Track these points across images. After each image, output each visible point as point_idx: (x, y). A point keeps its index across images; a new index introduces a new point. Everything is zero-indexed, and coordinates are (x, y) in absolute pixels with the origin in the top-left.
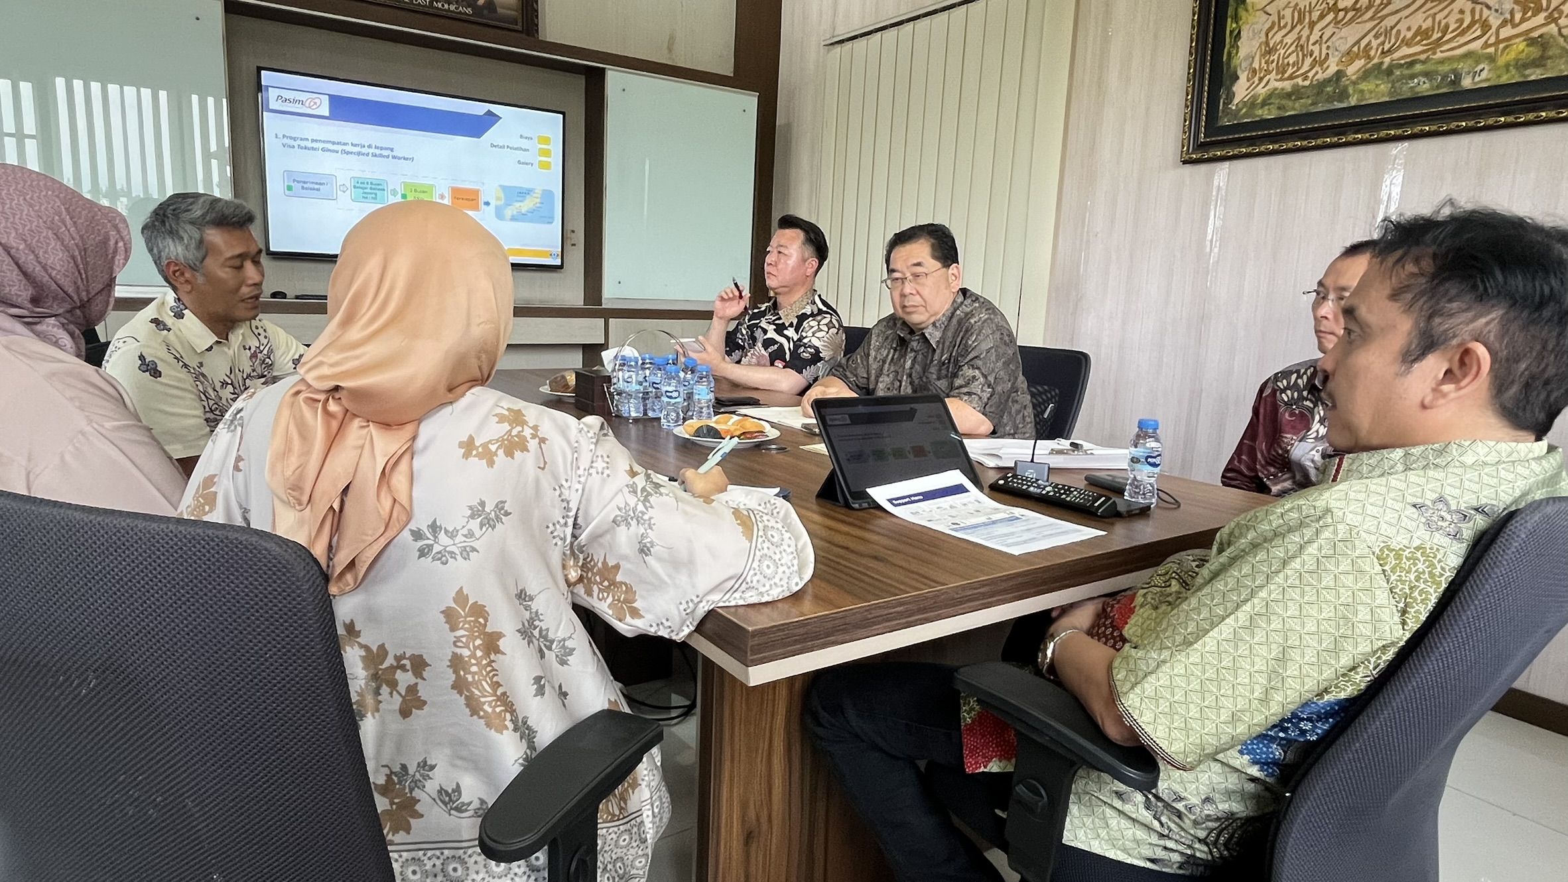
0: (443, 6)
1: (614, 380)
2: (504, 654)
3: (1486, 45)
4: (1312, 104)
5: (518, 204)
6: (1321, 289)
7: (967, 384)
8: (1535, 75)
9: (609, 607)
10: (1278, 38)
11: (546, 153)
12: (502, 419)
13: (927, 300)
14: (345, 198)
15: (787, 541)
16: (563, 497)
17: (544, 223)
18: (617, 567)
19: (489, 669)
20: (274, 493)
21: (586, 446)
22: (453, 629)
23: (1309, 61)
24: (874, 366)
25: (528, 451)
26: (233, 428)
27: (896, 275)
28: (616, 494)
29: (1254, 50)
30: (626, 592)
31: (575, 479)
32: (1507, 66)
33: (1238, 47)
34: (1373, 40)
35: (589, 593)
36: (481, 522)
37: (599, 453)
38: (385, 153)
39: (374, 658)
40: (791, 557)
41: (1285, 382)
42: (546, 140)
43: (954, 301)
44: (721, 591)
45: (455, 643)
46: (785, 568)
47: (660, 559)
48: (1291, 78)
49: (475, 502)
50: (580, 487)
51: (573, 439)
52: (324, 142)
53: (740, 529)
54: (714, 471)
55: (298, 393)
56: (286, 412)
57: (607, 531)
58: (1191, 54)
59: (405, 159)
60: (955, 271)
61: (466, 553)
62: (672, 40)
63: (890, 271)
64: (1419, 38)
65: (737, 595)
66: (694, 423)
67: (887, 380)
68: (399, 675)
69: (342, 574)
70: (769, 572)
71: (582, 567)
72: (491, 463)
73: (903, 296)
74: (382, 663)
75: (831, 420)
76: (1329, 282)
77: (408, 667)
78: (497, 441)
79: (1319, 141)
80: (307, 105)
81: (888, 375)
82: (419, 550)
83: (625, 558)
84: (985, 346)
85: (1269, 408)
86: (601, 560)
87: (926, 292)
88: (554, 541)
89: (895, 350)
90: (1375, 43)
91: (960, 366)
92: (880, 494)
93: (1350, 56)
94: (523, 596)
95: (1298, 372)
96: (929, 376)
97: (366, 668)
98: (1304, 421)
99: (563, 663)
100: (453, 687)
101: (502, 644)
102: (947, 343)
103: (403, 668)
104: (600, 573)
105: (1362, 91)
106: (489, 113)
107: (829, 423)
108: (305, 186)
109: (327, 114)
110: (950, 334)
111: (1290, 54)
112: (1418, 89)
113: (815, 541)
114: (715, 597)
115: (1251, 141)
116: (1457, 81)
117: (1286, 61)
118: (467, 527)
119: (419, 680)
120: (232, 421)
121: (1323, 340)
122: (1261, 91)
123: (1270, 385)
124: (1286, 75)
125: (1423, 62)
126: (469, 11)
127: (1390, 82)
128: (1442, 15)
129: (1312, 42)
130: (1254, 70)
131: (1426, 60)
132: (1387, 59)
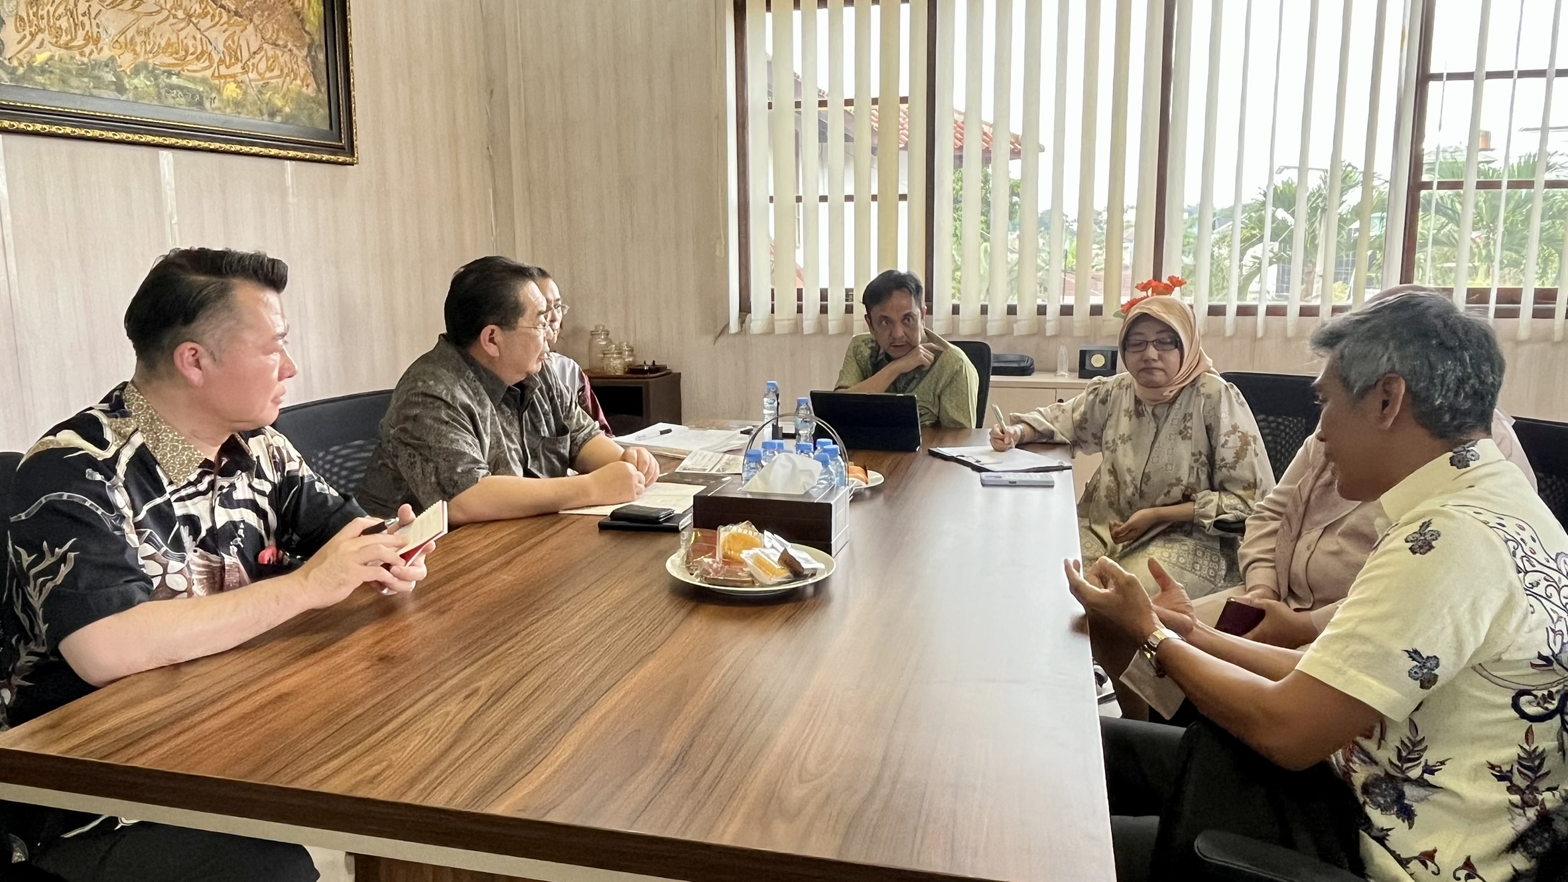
3: (214, 77)
23: (81, 34)
34: (136, 35)
48: (67, 47)
90: (139, 39)
105: (136, 88)
111: (60, 16)
116: (201, 103)
127: (157, 85)
128: (182, 34)
129: (80, 11)
130: (22, 19)
131: (178, 75)
132: (150, 61)
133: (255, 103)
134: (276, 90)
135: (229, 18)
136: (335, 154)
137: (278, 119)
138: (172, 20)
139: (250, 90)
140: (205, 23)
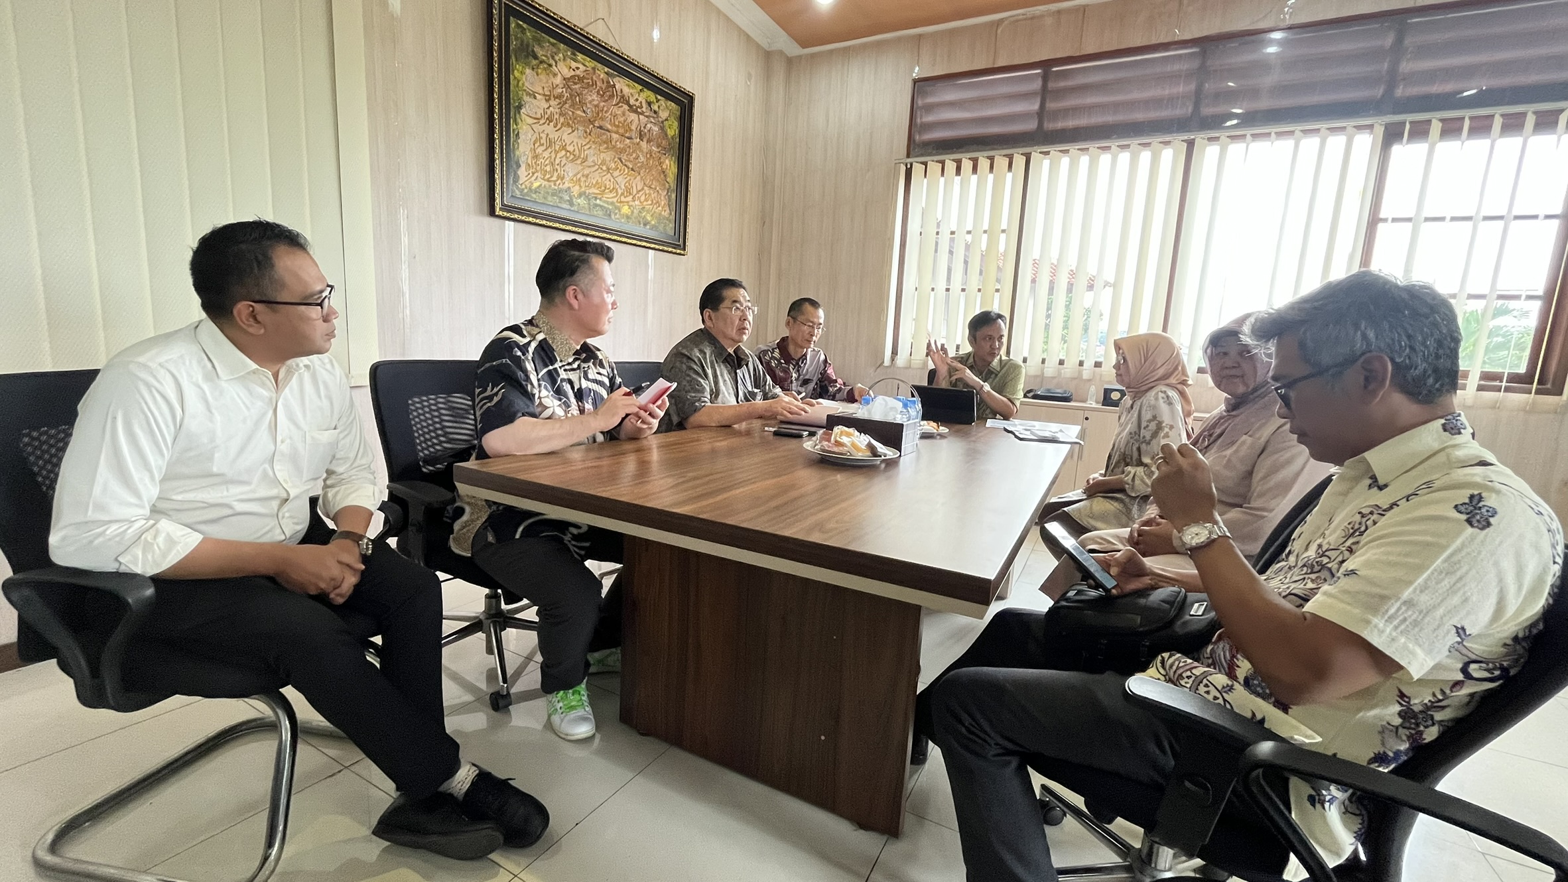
3: (617, 202)
10: (540, 150)
23: (556, 174)
32: (624, 215)
48: (548, 180)
90: (583, 179)
116: (610, 215)
117: (545, 168)
127: (589, 204)
128: (604, 178)
129: (557, 162)
130: (529, 165)
131: (600, 199)
132: (587, 191)
133: (636, 218)
134: (648, 212)
135: (628, 172)
136: (675, 248)
137: (648, 227)
138: (600, 171)
139: (635, 211)
140: (616, 173)
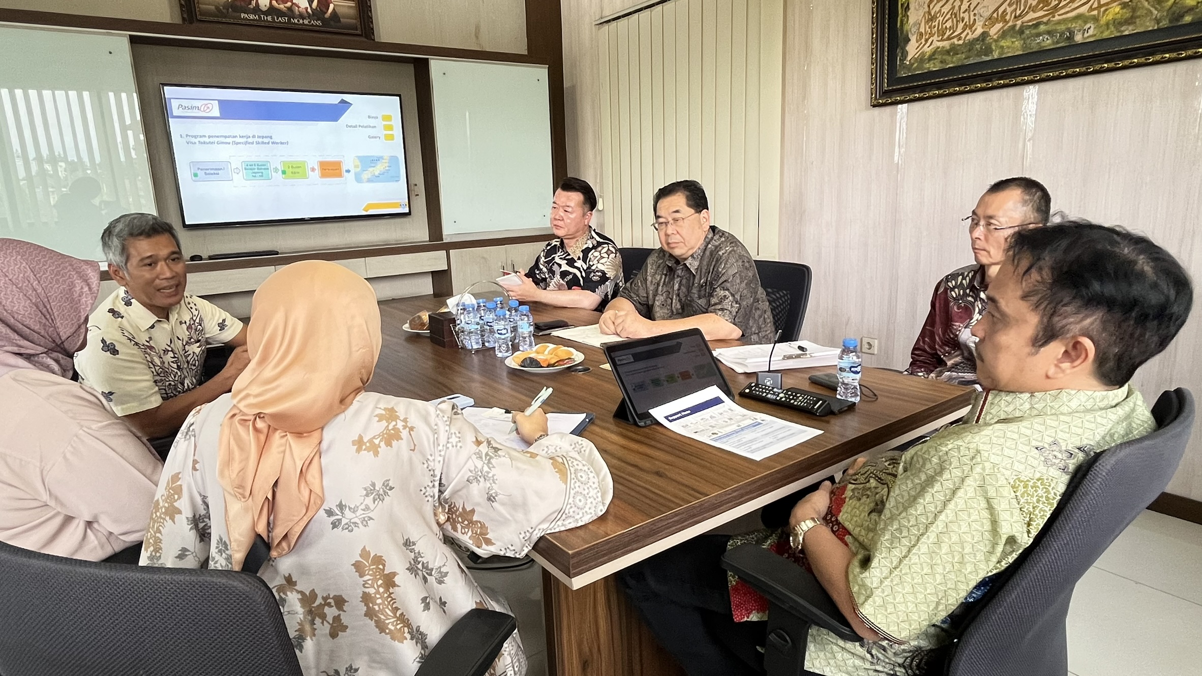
0: (298, 21)
1: (458, 322)
2: (398, 586)
3: (1091, 9)
4: (965, 59)
5: (371, 169)
6: (975, 217)
7: (720, 303)
8: (1127, 31)
9: (470, 538)
10: (937, 8)
11: (390, 128)
12: (381, 418)
13: (684, 237)
14: (238, 178)
15: (592, 480)
16: (430, 468)
17: (393, 181)
18: (473, 511)
19: (389, 599)
20: (224, 490)
21: (442, 428)
22: (361, 576)
23: (961, 25)
24: (651, 288)
25: (402, 439)
26: (188, 437)
27: (661, 220)
28: (468, 459)
29: (920, 18)
30: (481, 528)
31: (437, 454)
32: (1107, 24)
33: (908, 16)
34: (1008, 7)
35: (455, 529)
36: (374, 498)
37: (453, 431)
38: (266, 140)
39: (307, 599)
40: (596, 491)
41: (953, 282)
42: (387, 118)
43: (706, 237)
44: (549, 521)
45: (364, 585)
46: (592, 499)
47: (503, 504)
48: (949, 38)
49: (368, 485)
50: (441, 459)
51: (433, 425)
52: (218, 137)
53: (558, 475)
54: (536, 413)
55: (234, 415)
56: (227, 431)
57: (463, 488)
58: (873, 23)
59: (282, 143)
60: (706, 215)
61: (365, 522)
62: (478, 28)
63: (657, 217)
64: (1041, 5)
65: (560, 523)
66: (520, 356)
67: (662, 298)
68: (327, 610)
69: (280, 543)
70: (580, 504)
71: (448, 513)
72: (376, 454)
73: (667, 235)
74: (314, 603)
75: (619, 360)
76: (980, 212)
77: (333, 604)
78: (379, 435)
79: (973, 87)
80: (202, 109)
81: (662, 295)
82: (332, 523)
83: (478, 504)
84: (732, 271)
85: (942, 302)
86: (461, 506)
87: (684, 232)
88: (427, 499)
89: (666, 275)
90: (1009, 10)
91: (714, 288)
92: (659, 413)
93: (991, 21)
94: (408, 544)
95: (962, 274)
96: (692, 295)
97: (303, 607)
98: (968, 312)
99: (440, 582)
100: (366, 615)
101: (397, 580)
102: (704, 270)
103: (329, 605)
104: (461, 515)
105: (1002, 47)
106: (343, 101)
107: (618, 363)
108: (207, 172)
109: (218, 115)
110: (705, 263)
111: (947, 21)
112: (1043, 44)
113: (611, 469)
114: (545, 526)
115: (922, 88)
116: (1071, 37)
117: (944, 26)
118: (365, 503)
119: (341, 612)
120: (187, 433)
121: (978, 255)
122: (927, 50)
123: (943, 285)
124: (945, 37)
125: (1046, 24)
126: (319, 23)
129: (962, 10)
130: (922, 33)
131: (1047, 22)
132: (1018, 22)
